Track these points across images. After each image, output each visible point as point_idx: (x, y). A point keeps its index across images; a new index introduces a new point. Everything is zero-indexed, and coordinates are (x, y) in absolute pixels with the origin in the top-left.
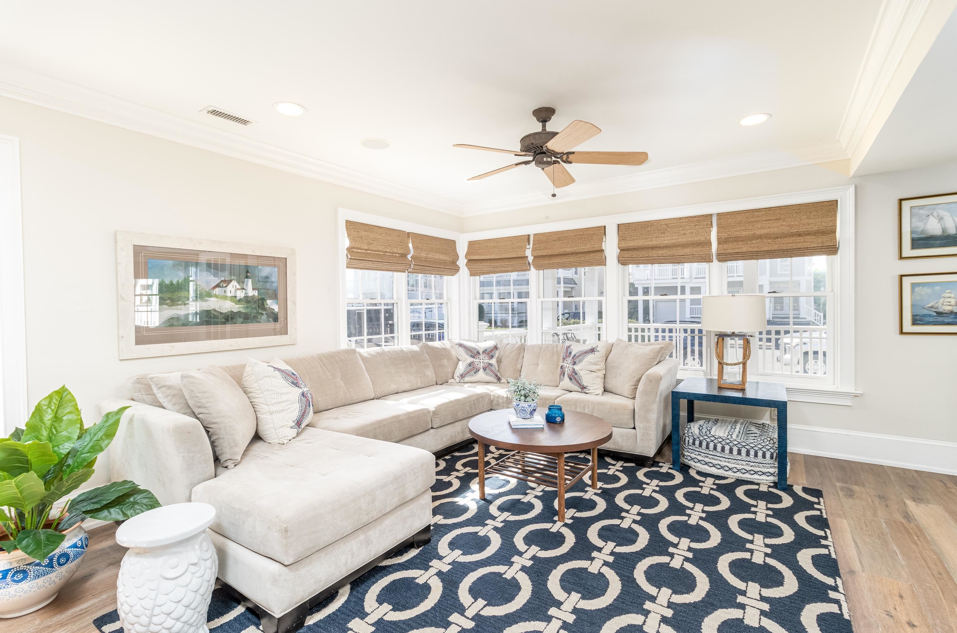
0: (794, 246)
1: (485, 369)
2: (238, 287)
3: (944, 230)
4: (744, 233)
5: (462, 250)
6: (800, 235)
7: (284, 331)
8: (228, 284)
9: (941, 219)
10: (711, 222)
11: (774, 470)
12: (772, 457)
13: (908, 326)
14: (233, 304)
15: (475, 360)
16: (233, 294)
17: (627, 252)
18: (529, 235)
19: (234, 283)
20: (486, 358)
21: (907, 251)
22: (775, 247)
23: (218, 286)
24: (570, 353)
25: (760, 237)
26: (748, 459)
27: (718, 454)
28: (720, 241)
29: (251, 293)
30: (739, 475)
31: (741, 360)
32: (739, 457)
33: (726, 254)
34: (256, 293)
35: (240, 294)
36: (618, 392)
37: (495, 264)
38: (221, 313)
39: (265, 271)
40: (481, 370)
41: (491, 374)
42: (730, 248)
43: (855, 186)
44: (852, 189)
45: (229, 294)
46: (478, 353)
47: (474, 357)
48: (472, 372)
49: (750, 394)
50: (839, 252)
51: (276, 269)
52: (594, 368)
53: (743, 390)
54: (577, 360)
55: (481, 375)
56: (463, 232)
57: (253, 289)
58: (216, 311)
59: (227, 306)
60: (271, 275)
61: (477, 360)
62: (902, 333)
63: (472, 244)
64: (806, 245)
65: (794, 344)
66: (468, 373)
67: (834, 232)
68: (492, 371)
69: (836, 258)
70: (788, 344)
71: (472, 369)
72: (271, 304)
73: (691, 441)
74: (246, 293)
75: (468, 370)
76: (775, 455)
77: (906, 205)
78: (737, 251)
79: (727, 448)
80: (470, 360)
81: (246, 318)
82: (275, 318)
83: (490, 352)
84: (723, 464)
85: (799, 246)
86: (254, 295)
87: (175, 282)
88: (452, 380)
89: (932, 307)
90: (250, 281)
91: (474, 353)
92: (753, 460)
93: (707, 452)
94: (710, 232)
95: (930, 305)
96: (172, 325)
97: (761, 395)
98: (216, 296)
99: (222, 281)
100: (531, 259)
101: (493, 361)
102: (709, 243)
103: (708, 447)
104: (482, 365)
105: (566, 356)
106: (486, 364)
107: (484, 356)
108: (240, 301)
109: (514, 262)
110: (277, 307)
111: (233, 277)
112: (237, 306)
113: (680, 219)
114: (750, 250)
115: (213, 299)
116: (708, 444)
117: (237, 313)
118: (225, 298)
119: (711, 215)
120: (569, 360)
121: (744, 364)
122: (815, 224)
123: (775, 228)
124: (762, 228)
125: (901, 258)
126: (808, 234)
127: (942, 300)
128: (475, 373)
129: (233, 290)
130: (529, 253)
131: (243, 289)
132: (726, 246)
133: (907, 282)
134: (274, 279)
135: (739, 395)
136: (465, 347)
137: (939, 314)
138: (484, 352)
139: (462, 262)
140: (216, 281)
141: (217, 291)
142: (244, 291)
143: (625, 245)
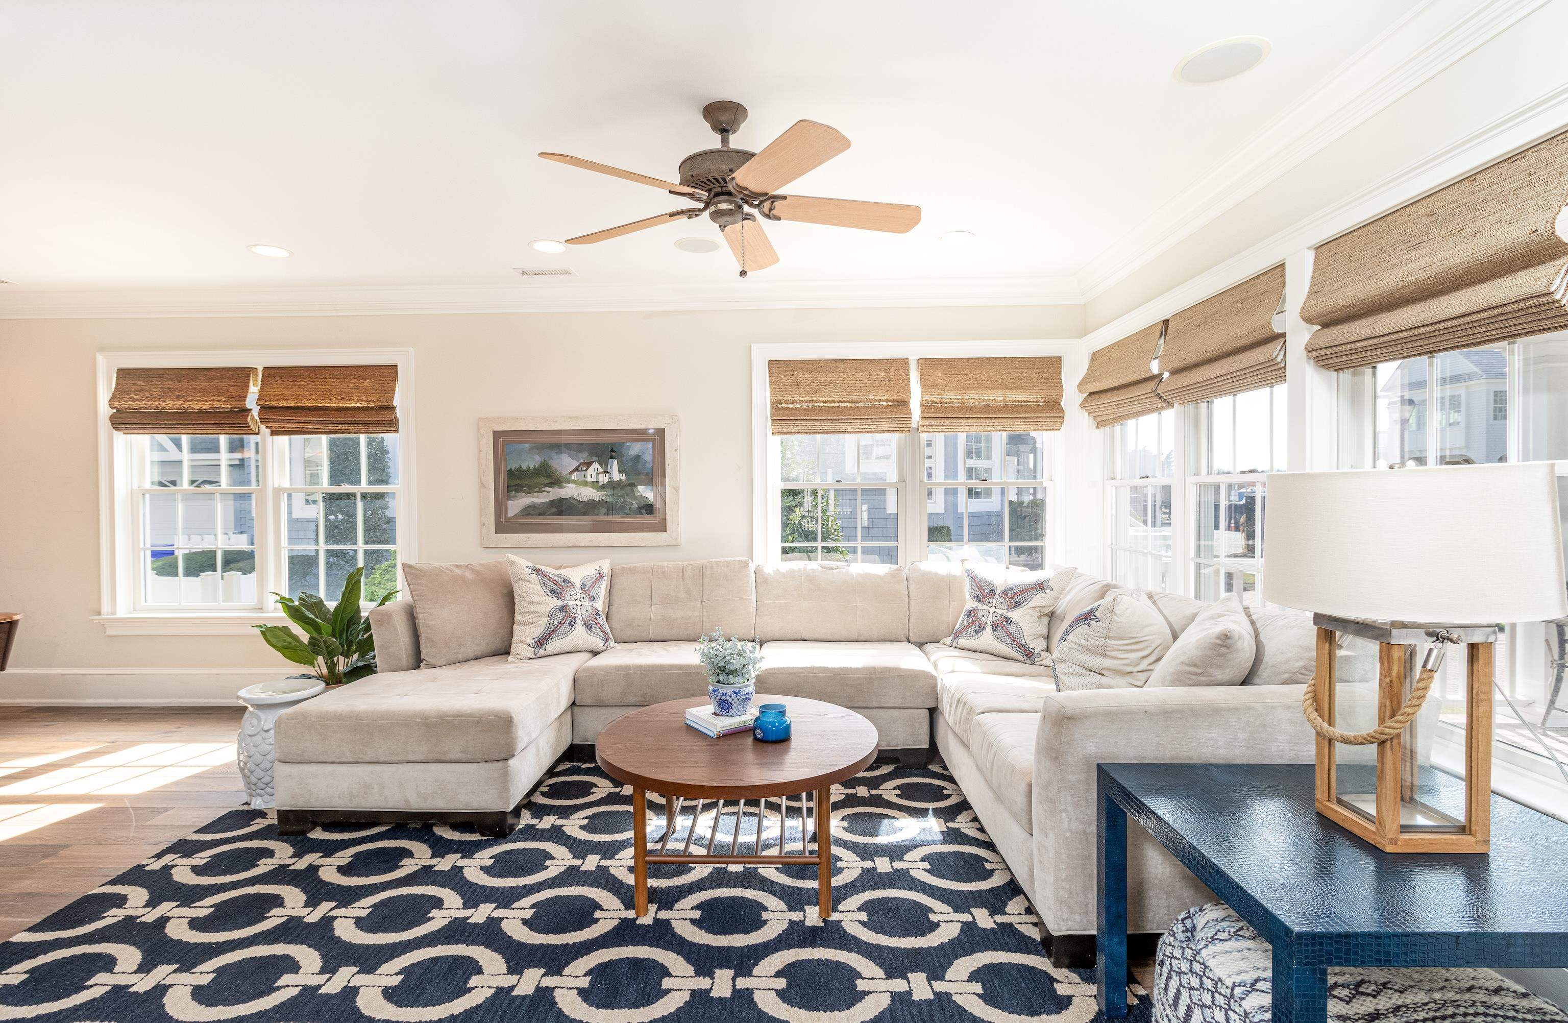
1: (995, 628)
2: (601, 470)
7: (662, 527)
8: (588, 467)
14: (594, 491)
15: (981, 608)
16: (594, 479)
19: (596, 465)
20: (1005, 606)
23: (577, 469)
29: (617, 476)
34: (623, 477)
35: (603, 479)
38: (580, 502)
39: (635, 449)
40: (989, 628)
41: (1008, 640)
45: (589, 479)
46: (992, 592)
47: (979, 600)
48: (972, 630)
51: (650, 445)
55: (987, 639)
57: (620, 472)
58: (574, 499)
59: (588, 494)
60: (643, 453)
61: (985, 607)
63: (1094, 359)
66: (964, 630)
71: (973, 623)
72: (644, 492)
74: (610, 478)
80: (973, 604)
81: (610, 508)
82: (649, 508)
86: (621, 480)
87: (531, 467)
88: (946, 640)
90: (615, 462)
91: (984, 593)
96: (528, 515)
98: (574, 482)
99: (581, 464)
104: (990, 618)
106: (999, 616)
107: (1001, 600)
108: (603, 487)
110: (652, 494)
111: (594, 459)
112: (599, 493)
115: (571, 485)
117: (599, 502)
118: (585, 484)
128: (977, 632)
129: (594, 474)
131: (607, 472)
134: (648, 457)
136: (974, 578)
138: (1004, 591)
140: (575, 464)
141: (575, 476)
142: (607, 475)
143: (1315, 310)
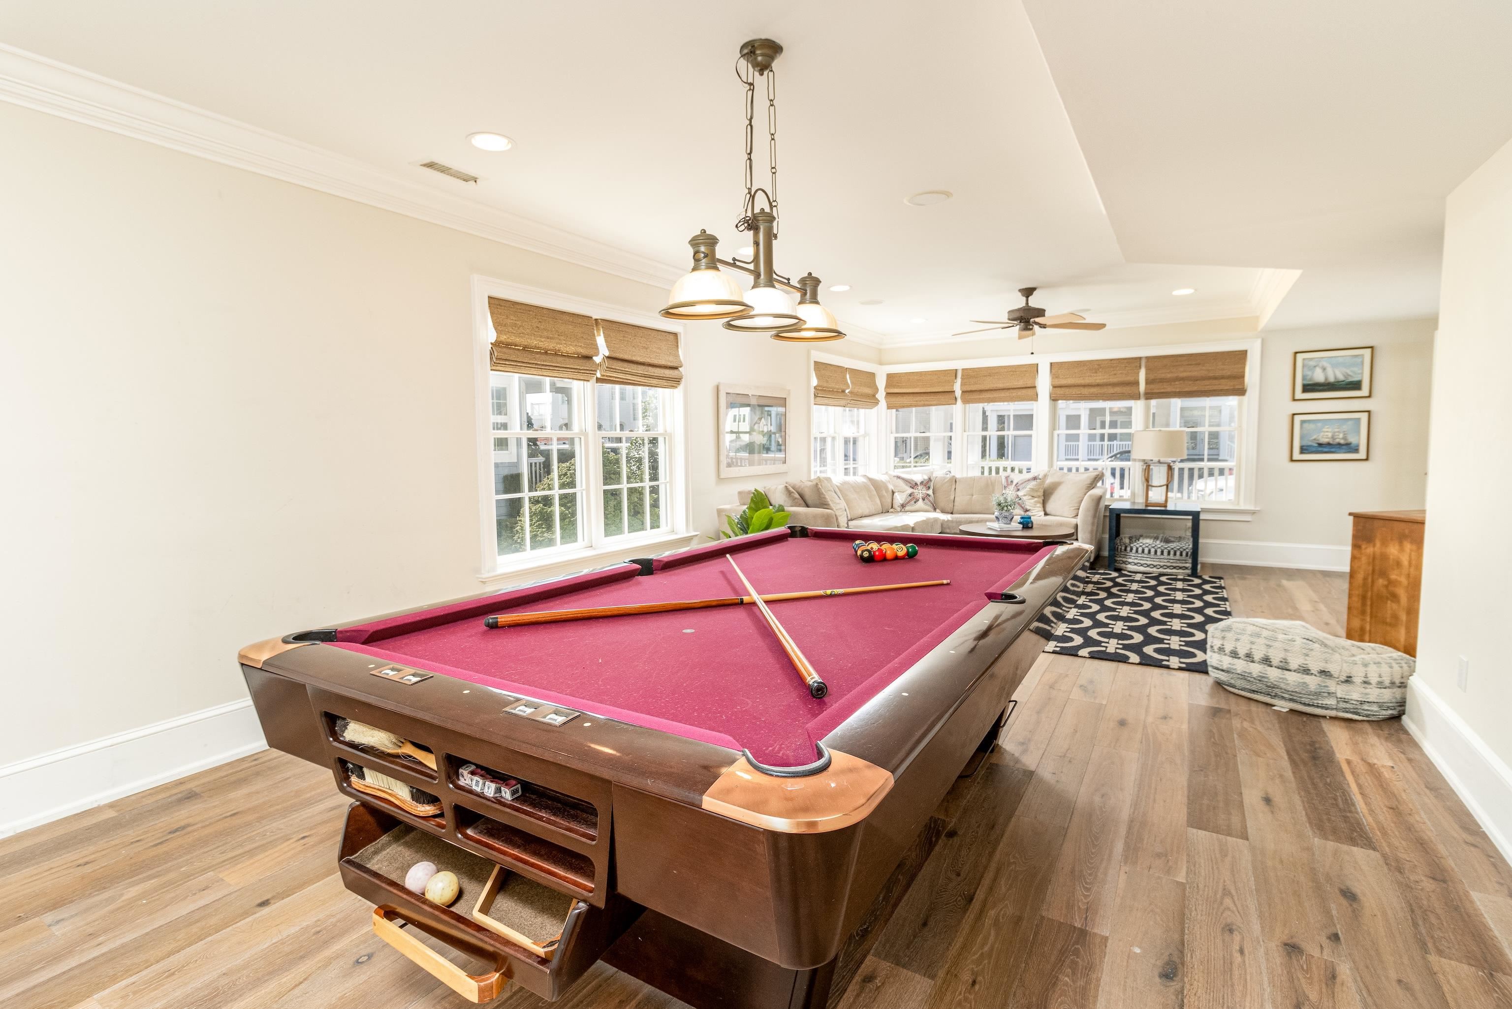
0: (1211, 388)
1: (924, 499)
2: (764, 423)
3: (1326, 379)
4: (1169, 376)
5: (881, 383)
6: (1215, 378)
9: (1324, 369)
10: (1140, 364)
11: (1189, 565)
12: (1187, 555)
13: (1297, 455)
14: (762, 437)
15: (914, 491)
16: (762, 429)
17: (1059, 389)
18: (956, 370)
19: (763, 420)
20: (924, 489)
21: (1299, 394)
22: (1195, 388)
24: (1012, 482)
25: (1183, 379)
26: (1169, 557)
27: (1145, 556)
28: (1148, 382)
29: (770, 428)
30: (1161, 570)
31: (1165, 482)
32: (1162, 557)
33: (1152, 393)
35: (765, 429)
36: (1057, 514)
37: (918, 398)
40: (921, 500)
41: (929, 503)
42: (1156, 388)
43: (1263, 340)
44: (1259, 341)
46: (916, 484)
47: (913, 488)
48: (913, 502)
49: (1171, 507)
50: (1247, 394)
52: (1035, 494)
53: (1166, 506)
54: (1020, 488)
55: (920, 504)
56: (881, 363)
57: (771, 425)
61: (916, 491)
62: (1292, 460)
63: (890, 377)
64: (1221, 387)
65: (1208, 492)
66: (909, 502)
67: (1243, 377)
68: (930, 501)
69: (1245, 399)
70: (1202, 491)
71: (912, 498)
73: (1123, 548)
75: (908, 500)
76: (1189, 553)
77: (1300, 357)
78: (1162, 391)
79: (1153, 550)
80: (910, 491)
83: (926, 484)
84: (1149, 563)
85: (1215, 388)
88: (892, 510)
89: (1315, 439)
91: (914, 485)
92: (1172, 558)
93: (1137, 555)
94: (1138, 373)
95: (1314, 437)
97: (1180, 508)
98: (755, 431)
99: (758, 419)
100: (958, 393)
101: (930, 492)
102: (1137, 383)
103: (1137, 551)
104: (920, 495)
105: (1008, 485)
106: (923, 494)
107: (922, 487)
108: (765, 434)
109: (940, 397)
110: (781, 439)
112: (764, 439)
113: (1111, 360)
114: (1174, 390)
116: (1137, 549)
118: (759, 432)
119: (1140, 358)
120: (1012, 487)
121: (1167, 486)
122: (1228, 370)
123: (1196, 372)
124: (1185, 371)
125: (1294, 400)
126: (1223, 377)
127: (1322, 434)
128: (915, 502)
129: (762, 426)
130: (957, 388)
132: (1152, 386)
133: (1298, 419)
135: (1163, 509)
136: (903, 479)
137: (1320, 445)
138: (922, 483)
139: (881, 395)
142: (767, 426)
143: (1058, 382)
